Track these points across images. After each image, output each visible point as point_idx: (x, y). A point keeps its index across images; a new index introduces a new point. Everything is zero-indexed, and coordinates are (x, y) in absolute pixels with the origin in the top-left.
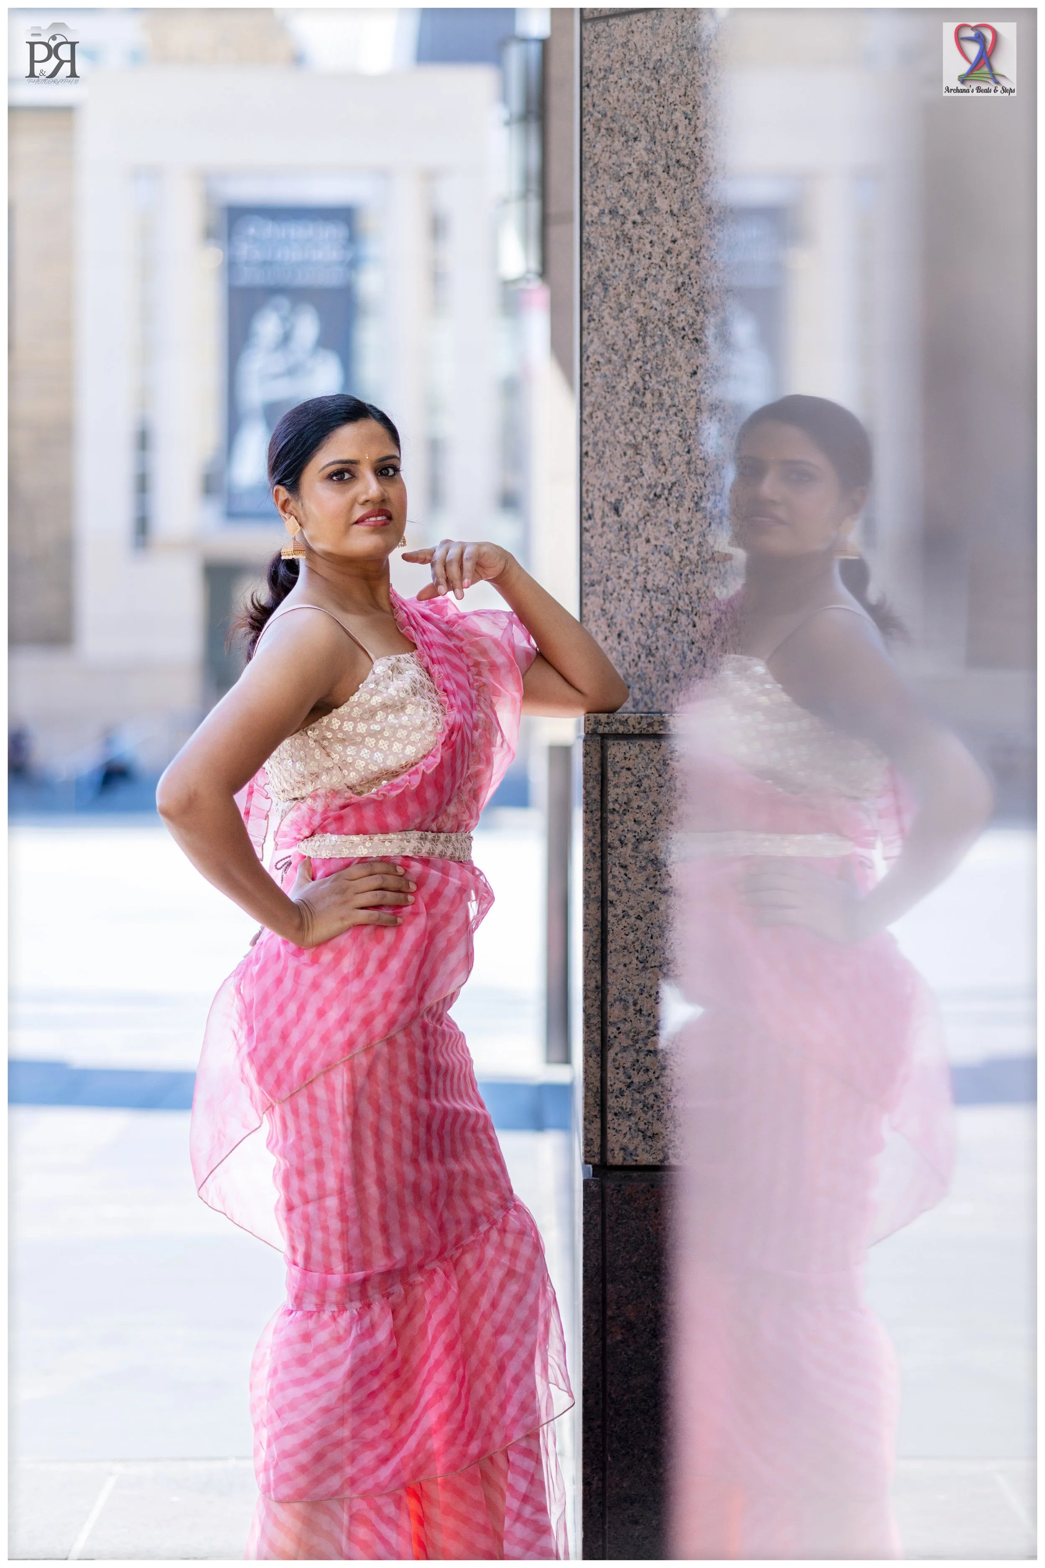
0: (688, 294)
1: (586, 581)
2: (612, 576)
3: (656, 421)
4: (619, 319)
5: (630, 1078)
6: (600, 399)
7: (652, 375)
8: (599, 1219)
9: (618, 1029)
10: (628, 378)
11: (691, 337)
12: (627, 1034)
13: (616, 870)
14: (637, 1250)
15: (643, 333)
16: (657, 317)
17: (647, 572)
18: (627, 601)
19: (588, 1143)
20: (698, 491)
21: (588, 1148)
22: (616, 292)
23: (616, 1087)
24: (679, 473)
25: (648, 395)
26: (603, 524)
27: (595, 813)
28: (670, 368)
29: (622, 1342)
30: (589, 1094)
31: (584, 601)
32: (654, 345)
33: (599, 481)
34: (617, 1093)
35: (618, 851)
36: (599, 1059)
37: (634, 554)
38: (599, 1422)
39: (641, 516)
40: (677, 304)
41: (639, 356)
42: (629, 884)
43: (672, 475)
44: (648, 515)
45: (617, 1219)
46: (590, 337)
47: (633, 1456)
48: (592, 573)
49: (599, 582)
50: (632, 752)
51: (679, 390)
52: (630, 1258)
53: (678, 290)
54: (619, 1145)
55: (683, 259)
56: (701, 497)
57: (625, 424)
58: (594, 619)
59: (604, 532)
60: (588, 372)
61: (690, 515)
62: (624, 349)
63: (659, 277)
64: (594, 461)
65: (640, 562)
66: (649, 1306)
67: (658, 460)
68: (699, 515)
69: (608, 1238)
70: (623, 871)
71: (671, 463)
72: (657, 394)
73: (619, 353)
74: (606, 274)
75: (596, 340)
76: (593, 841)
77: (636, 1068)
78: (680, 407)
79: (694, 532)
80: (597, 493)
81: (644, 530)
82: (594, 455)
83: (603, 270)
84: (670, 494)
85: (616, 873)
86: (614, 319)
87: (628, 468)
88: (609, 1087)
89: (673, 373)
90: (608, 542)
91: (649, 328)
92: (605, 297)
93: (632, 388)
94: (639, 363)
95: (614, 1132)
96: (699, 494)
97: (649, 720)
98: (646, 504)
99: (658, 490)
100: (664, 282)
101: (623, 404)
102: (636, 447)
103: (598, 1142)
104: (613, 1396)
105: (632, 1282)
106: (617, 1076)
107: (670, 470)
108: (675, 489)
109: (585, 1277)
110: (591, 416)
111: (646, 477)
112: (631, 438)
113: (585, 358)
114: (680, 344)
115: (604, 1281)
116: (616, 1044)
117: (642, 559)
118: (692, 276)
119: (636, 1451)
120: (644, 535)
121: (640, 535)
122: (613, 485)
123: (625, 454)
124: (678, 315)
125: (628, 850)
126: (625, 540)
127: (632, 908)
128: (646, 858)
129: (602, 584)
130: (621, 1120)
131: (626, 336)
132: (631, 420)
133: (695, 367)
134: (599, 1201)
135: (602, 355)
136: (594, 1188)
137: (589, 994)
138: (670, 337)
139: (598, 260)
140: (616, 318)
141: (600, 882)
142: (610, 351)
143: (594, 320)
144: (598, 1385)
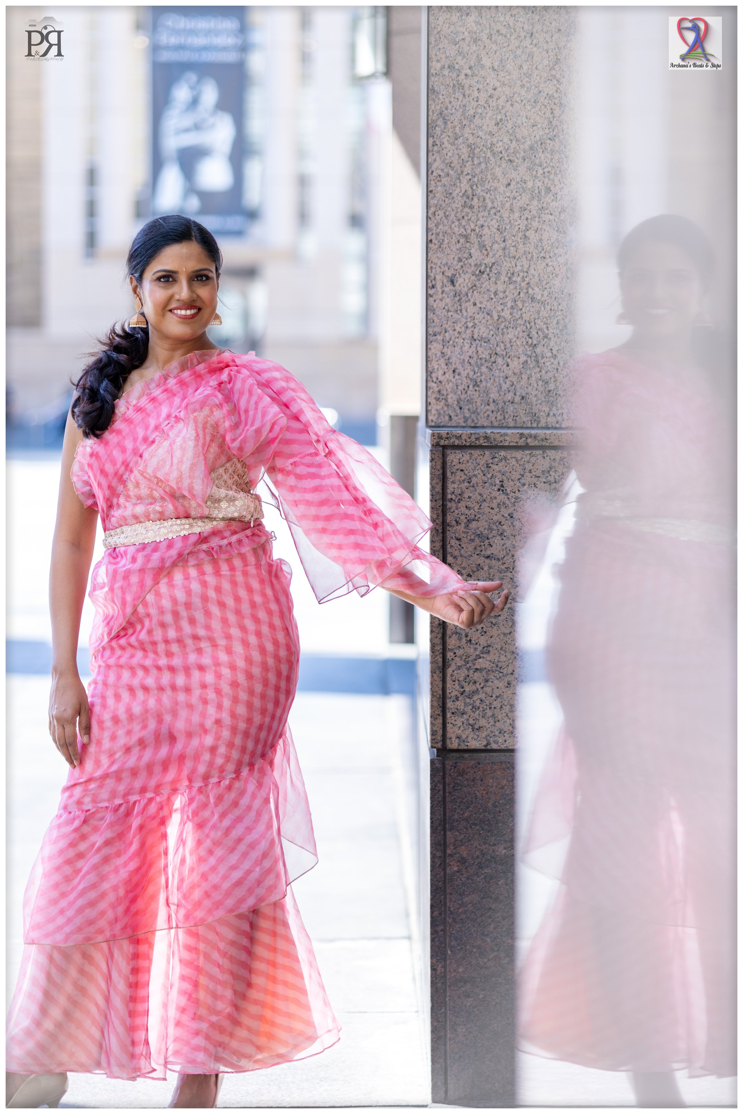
0: (504, 127)
1: (431, 332)
2: (449, 329)
3: (481, 219)
4: (454, 145)
5: (463, 688)
6: (441, 202)
7: (478, 185)
8: (441, 787)
9: (455, 653)
10: (461, 187)
11: (507, 158)
12: (461, 657)
13: (453, 542)
14: (468, 808)
15: (472, 155)
16: (482, 144)
17: (474, 326)
18: (459, 347)
19: (433, 733)
20: (511, 269)
21: (434, 737)
22: (453, 125)
23: (453, 694)
24: (497, 256)
25: (476, 200)
26: (443, 292)
27: (438, 502)
28: (491, 181)
29: (458, 872)
30: (434, 699)
31: (429, 346)
32: (480, 163)
33: (440, 261)
34: (454, 698)
35: (455, 528)
36: (441, 675)
37: (465, 314)
38: (442, 927)
39: (470, 286)
40: (497, 135)
41: (469, 172)
42: (462, 551)
43: (493, 257)
44: (475, 286)
45: (454, 786)
46: (434, 157)
47: (466, 950)
48: (434, 327)
49: (440, 333)
50: (464, 459)
51: (498, 197)
52: (463, 814)
53: (497, 124)
54: (455, 734)
55: (501, 102)
56: (513, 274)
57: (459, 220)
58: (436, 359)
59: (443, 298)
60: (432, 182)
61: (505, 286)
62: (458, 166)
63: (484, 115)
64: (437, 247)
65: (469, 320)
66: (476, 847)
67: (482, 246)
68: (512, 287)
69: (448, 799)
70: (458, 543)
71: (491, 249)
72: (482, 199)
73: (455, 169)
74: (446, 112)
75: (438, 159)
76: (437, 521)
77: (467, 681)
78: (498, 209)
79: (508, 299)
80: (438, 270)
81: (472, 296)
82: (436, 242)
83: (444, 109)
84: (491, 271)
85: (453, 544)
86: (452, 145)
87: (461, 252)
88: (448, 695)
89: (493, 184)
90: (446, 305)
91: (476, 152)
92: (445, 128)
93: (464, 194)
94: (469, 177)
95: (451, 725)
96: (512, 272)
97: (477, 436)
98: (473, 278)
99: (482, 268)
100: (487, 118)
101: (457, 206)
102: (466, 237)
103: (440, 732)
104: (452, 909)
105: (465, 830)
106: (454, 687)
107: (491, 254)
108: (494, 267)
109: (431, 827)
110: (434, 214)
111: (474, 258)
112: (463, 230)
113: (430, 172)
114: (498, 163)
115: (444, 830)
116: (453, 664)
117: (471, 317)
118: (507, 114)
119: (468, 947)
120: (472, 300)
121: (469, 300)
122: (450, 264)
123: (459, 242)
124: (497, 142)
125: (461, 528)
126: (459, 303)
127: (464, 568)
128: (474, 533)
129: (442, 335)
130: (456, 717)
131: (460, 157)
132: (463, 217)
133: (509, 180)
134: (441, 774)
135: (442, 170)
136: (438, 765)
137: (434, 629)
138: (492, 158)
139: (440, 102)
140: (453, 144)
141: (441, 550)
142: (448, 167)
143: (437, 145)
144: (441, 902)
